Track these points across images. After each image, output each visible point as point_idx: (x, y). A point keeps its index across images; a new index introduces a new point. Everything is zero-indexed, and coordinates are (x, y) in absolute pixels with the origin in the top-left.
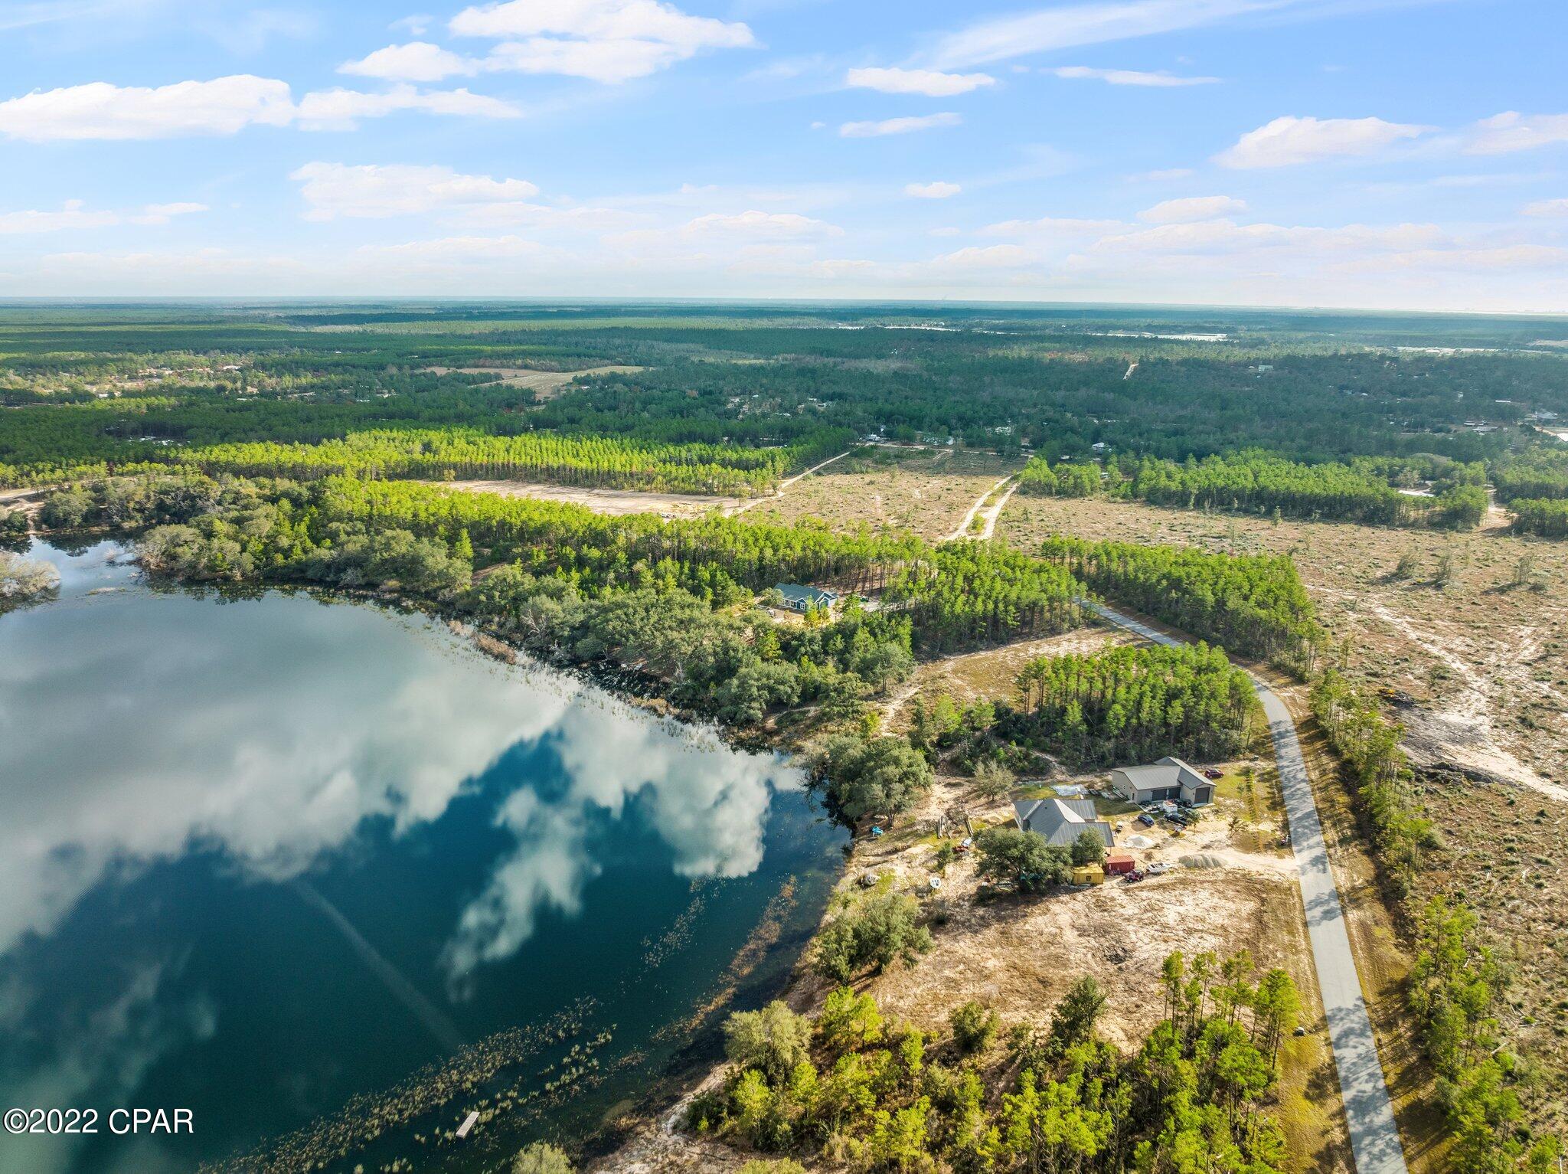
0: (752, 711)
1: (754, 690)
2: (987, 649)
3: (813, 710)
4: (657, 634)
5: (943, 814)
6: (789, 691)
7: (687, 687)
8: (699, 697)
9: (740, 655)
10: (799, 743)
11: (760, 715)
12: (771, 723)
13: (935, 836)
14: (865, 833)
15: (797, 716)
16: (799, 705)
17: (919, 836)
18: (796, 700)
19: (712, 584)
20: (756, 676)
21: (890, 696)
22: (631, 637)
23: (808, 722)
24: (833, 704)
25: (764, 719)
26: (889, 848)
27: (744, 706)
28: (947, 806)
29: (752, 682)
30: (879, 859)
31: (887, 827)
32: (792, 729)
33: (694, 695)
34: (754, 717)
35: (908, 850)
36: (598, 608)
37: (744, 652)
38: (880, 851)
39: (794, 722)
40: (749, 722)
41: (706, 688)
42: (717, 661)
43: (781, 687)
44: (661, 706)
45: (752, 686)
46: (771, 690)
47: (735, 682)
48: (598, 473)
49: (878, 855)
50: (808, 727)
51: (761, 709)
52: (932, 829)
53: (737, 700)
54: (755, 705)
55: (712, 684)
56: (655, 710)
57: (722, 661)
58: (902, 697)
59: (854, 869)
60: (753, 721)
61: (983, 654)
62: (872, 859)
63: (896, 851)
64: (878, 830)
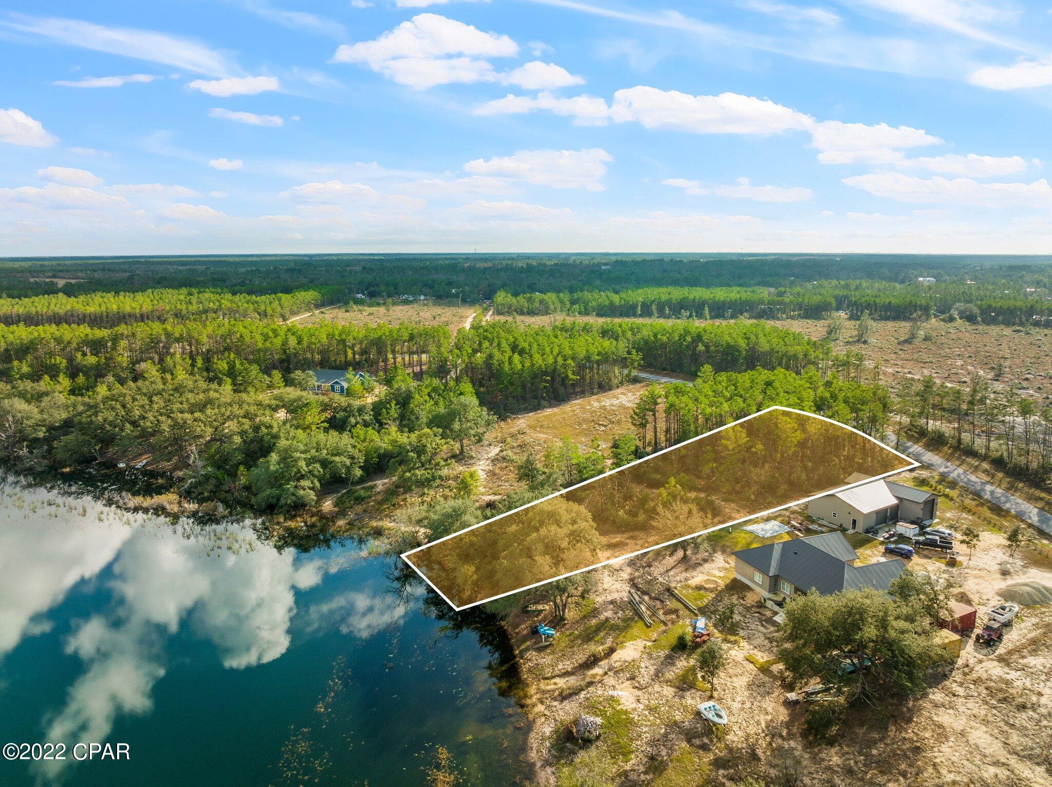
0: (301, 492)
1: (302, 464)
2: (551, 406)
3: (381, 484)
4: (163, 418)
5: (627, 587)
6: (348, 462)
7: (207, 478)
8: (225, 487)
9: (275, 430)
10: (374, 524)
11: (312, 495)
12: (328, 505)
13: (641, 624)
14: (525, 639)
15: (362, 493)
16: (362, 480)
17: (620, 629)
18: (358, 473)
19: (231, 373)
20: (302, 447)
21: (472, 458)
22: (128, 425)
23: (379, 498)
24: (413, 468)
25: (319, 501)
26: (581, 657)
27: (290, 486)
28: (625, 575)
29: (298, 455)
30: (573, 681)
31: (557, 621)
32: (359, 509)
33: (217, 486)
34: (306, 500)
35: (615, 656)
36: (84, 404)
37: (279, 427)
38: (568, 665)
39: (360, 500)
40: (298, 507)
41: (233, 475)
42: (245, 442)
43: (337, 459)
44: (170, 503)
45: (296, 460)
46: (324, 464)
47: (274, 457)
48: (107, 316)
49: (566, 674)
50: (381, 503)
51: (312, 489)
52: (629, 613)
53: (277, 480)
54: (306, 483)
55: (242, 468)
56: (163, 509)
57: (252, 441)
58: (485, 456)
59: (540, 708)
60: (304, 505)
61: (549, 411)
62: (561, 682)
63: (593, 661)
64: (545, 630)
